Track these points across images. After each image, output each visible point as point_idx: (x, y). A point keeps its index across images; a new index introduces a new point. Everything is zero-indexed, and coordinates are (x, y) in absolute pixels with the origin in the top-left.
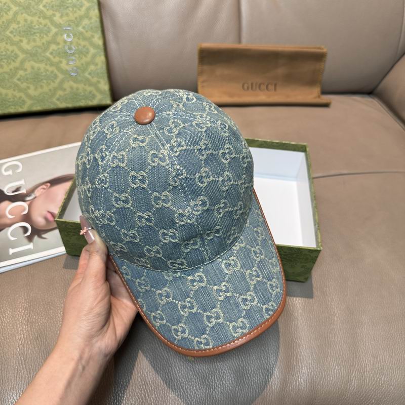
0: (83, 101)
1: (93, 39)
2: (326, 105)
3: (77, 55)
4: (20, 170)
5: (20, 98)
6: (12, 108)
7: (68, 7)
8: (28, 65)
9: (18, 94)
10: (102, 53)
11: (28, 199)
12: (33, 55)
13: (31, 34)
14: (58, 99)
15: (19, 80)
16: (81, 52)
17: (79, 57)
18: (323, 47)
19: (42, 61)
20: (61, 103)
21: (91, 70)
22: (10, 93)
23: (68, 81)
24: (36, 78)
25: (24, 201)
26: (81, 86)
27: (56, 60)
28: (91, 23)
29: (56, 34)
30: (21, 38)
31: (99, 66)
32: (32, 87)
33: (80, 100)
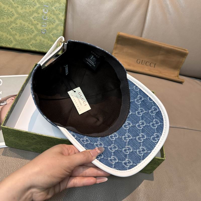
1: (59, 15)
2: (181, 83)
3: (48, 22)
5: (10, 39)
6: (3, 44)
8: (18, 21)
9: (9, 37)
10: (63, 25)
12: (23, 16)
13: (24, 5)
14: (31, 45)
15: (11, 28)
16: (50, 21)
17: (49, 24)
18: (187, 50)
19: (27, 21)
20: (33, 47)
21: (54, 33)
22: (5, 35)
23: (39, 36)
24: (22, 30)
26: (46, 40)
27: (36, 22)
28: (60, 6)
29: (39, 8)
30: (18, 5)
31: (59, 32)
32: (18, 34)
33: (44, 48)
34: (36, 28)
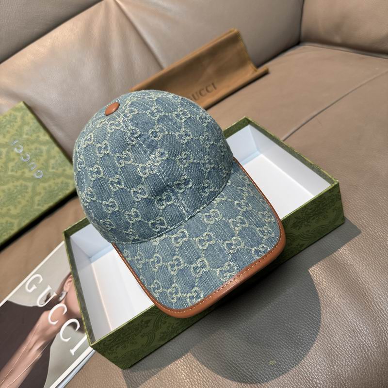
0: (60, 193)
1: (40, 139)
3: (34, 160)
4: (41, 280)
5: (7, 223)
6: (5, 235)
7: (5, 126)
9: (3, 220)
10: (54, 145)
11: (61, 298)
14: (39, 205)
16: (36, 155)
17: (37, 159)
19: (8, 182)
20: (43, 206)
21: (53, 164)
23: (39, 185)
24: (11, 198)
25: (59, 302)
26: (51, 182)
27: (19, 173)
28: (31, 127)
29: (8, 153)
31: (57, 158)
32: (12, 207)
33: (57, 194)
34: (26, 179)
